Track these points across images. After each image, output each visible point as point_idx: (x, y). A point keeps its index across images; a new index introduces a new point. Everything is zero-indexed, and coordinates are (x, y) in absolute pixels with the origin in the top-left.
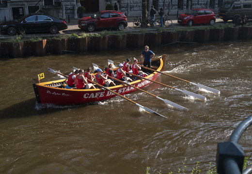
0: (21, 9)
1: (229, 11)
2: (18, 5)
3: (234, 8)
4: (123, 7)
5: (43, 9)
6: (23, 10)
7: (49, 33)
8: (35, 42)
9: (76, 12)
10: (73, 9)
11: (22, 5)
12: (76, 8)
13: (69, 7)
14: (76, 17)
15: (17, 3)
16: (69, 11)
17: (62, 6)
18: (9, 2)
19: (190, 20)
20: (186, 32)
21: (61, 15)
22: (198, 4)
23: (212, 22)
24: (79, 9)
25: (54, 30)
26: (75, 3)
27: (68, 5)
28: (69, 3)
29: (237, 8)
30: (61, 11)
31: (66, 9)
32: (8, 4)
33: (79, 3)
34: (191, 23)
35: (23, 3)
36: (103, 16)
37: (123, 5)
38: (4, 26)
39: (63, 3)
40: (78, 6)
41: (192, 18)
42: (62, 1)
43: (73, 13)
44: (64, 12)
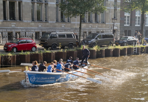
1: (47, 40)
3: (51, 37)
19: (14, 47)
20: (8, 56)
22: (25, 36)
23: (34, 49)
29: (54, 37)
34: (15, 50)
41: (15, 46)
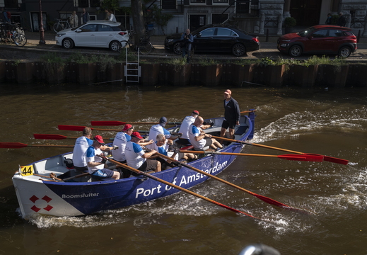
0: (203, 18)
2: (199, 11)
4: (358, 21)
5: (233, 18)
6: (205, 19)
7: (231, 54)
8: (206, 66)
9: (281, 25)
10: (277, 21)
11: (204, 12)
12: (283, 19)
13: (272, 17)
14: (280, 33)
15: (198, 9)
16: (270, 24)
17: (262, 15)
18: (186, 7)
21: (258, 28)
24: (287, 21)
25: (238, 51)
26: (281, 12)
27: (271, 15)
28: (272, 11)
30: (258, 23)
31: (267, 21)
32: (186, 10)
33: (289, 13)
35: (206, 9)
36: (317, 33)
37: (358, 18)
38: (170, 41)
39: (263, 12)
40: (286, 17)
42: (262, 9)
43: (277, 27)
44: (263, 24)
